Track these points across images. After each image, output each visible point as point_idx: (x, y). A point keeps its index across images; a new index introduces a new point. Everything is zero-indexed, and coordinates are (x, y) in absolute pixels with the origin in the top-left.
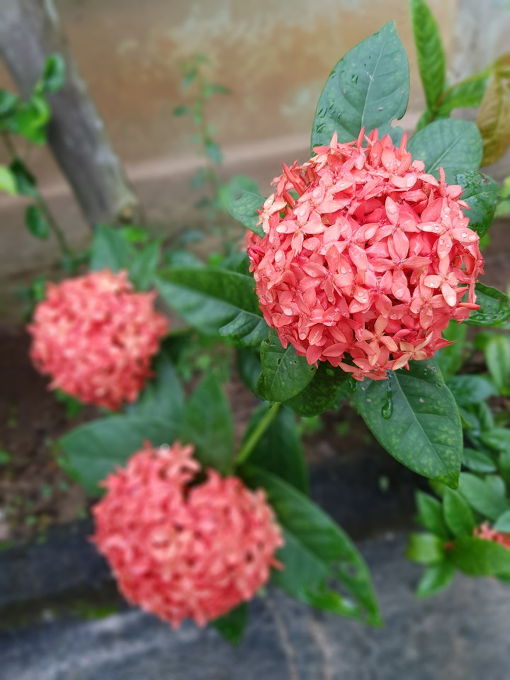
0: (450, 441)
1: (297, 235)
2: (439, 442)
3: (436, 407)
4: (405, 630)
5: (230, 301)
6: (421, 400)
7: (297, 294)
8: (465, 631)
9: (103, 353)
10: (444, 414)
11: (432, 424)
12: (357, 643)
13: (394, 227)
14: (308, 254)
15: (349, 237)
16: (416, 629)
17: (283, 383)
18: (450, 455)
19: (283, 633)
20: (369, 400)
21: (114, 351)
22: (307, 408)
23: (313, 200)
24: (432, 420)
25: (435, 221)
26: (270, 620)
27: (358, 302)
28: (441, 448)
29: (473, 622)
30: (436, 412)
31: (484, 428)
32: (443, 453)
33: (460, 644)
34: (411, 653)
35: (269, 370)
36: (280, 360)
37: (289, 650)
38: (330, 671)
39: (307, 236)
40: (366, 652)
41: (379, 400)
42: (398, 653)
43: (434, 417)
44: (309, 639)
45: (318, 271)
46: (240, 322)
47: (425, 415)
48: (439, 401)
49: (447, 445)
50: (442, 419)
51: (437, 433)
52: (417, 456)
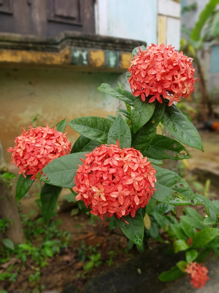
2: (193, 137)
6: (184, 126)
11: (189, 132)
17: (143, 119)
18: (198, 140)
20: (169, 126)
21: (57, 144)
32: (196, 139)
35: (136, 118)
36: (140, 112)
41: (172, 126)
43: (189, 130)
47: (186, 130)
48: (189, 125)
49: (196, 137)
50: (192, 130)
51: (192, 134)
52: (189, 141)
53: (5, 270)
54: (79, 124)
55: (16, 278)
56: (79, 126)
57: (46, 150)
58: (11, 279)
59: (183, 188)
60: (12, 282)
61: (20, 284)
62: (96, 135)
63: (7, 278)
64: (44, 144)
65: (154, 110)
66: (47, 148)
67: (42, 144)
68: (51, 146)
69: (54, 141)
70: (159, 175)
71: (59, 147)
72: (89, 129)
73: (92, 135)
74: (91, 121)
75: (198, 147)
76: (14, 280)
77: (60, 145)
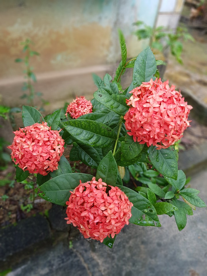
0: (175, 166)
1: (151, 107)
2: (172, 167)
3: (170, 157)
4: (124, 247)
5: (92, 131)
6: (166, 155)
7: (151, 124)
8: (143, 243)
9: (48, 153)
10: (172, 159)
11: (169, 162)
12: (109, 256)
13: (176, 105)
14: (156, 113)
15: (166, 108)
16: (127, 246)
17: (131, 154)
18: (175, 170)
19: (82, 259)
20: (153, 157)
21: (52, 151)
22: (128, 163)
23: (154, 98)
24: (169, 161)
25: (182, 103)
26: (76, 256)
27: (171, 125)
28: (173, 168)
29: (145, 239)
30: (170, 158)
31: (144, 171)
32: (173, 170)
33: (142, 247)
34: (128, 254)
35: (125, 150)
36: (129, 147)
37: (86, 265)
38: (102, 268)
39: (154, 108)
40: (113, 258)
41: (156, 156)
42: (124, 256)
43: (170, 160)
44: (92, 259)
45: (159, 117)
46: (95, 138)
47: (167, 159)
48: (171, 155)
49: (174, 167)
50: (172, 160)
51: (171, 164)
52: (167, 172)
53: (4, 176)
54: (72, 126)
55: (14, 185)
56: (72, 128)
57: (42, 157)
58: (10, 185)
59: (152, 213)
60: (11, 187)
61: (18, 189)
62: (88, 138)
63: (7, 185)
64: (40, 151)
65: (142, 149)
66: (43, 156)
67: (38, 152)
68: (46, 153)
69: (49, 148)
70: (135, 200)
71: (54, 153)
72: (82, 131)
73: (84, 139)
74: (84, 125)
75: (173, 177)
76: (13, 186)
77: (54, 152)
